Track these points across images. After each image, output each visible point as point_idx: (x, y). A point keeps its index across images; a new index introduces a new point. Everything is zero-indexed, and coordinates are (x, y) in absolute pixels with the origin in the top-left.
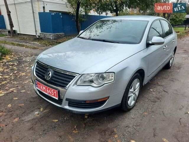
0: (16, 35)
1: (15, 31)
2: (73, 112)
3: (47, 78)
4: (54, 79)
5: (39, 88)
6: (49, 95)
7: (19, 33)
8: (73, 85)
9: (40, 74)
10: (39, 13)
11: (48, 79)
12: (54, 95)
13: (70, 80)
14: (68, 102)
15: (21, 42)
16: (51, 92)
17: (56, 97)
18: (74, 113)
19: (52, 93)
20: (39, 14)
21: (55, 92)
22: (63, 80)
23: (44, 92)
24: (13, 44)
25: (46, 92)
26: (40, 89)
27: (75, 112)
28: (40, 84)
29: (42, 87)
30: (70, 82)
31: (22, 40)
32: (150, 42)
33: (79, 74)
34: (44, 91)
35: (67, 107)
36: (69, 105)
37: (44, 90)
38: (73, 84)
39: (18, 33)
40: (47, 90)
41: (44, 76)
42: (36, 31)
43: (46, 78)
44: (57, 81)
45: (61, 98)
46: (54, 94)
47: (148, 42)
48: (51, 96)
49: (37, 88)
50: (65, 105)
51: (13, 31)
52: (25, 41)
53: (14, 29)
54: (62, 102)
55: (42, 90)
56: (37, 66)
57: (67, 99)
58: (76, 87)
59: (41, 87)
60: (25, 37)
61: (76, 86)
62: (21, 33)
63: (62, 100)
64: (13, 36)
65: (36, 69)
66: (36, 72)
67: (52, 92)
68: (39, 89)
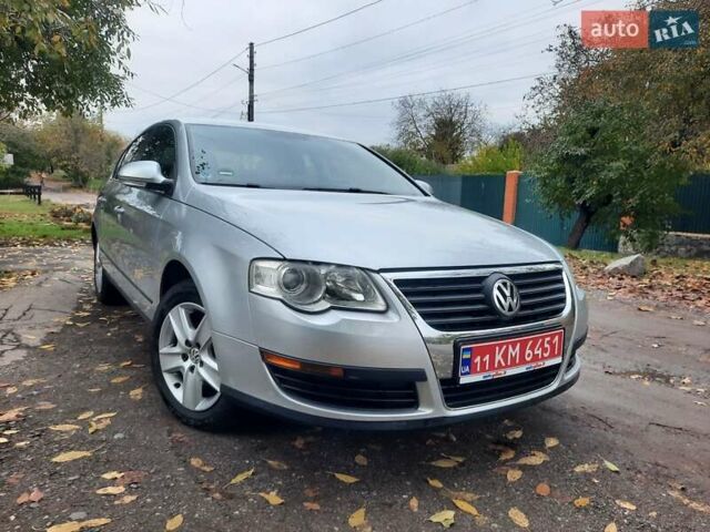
3: (509, 310)
5: (483, 369)
6: (533, 366)
12: (552, 355)
16: (540, 352)
17: (557, 355)
21: (557, 338)
25: (523, 361)
26: (492, 367)
29: (505, 356)
34: (514, 364)
37: (514, 359)
40: (528, 351)
48: (540, 365)
59: (498, 357)
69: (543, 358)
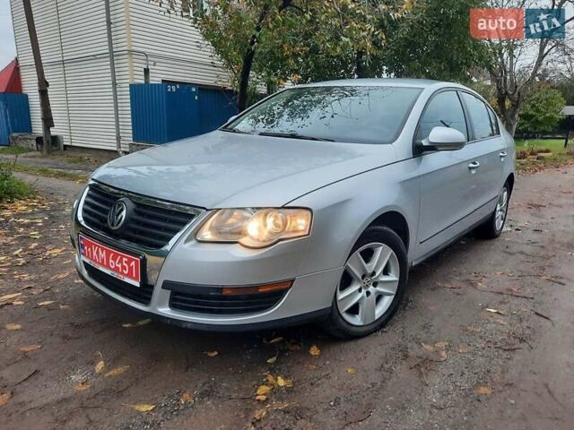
0: (59, 149)
1: (55, 140)
2: (184, 326)
3: (113, 225)
4: (133, 226)
5: (88, 257)
6: (115, 275)
7: (69, 144)
8: (186, 241)
9: (95, 216)
10: (131, 86)
11: (115, 228)
12: (129, 275)
13: (178, 227)
14: (169, 291)
15: (70, 169)
16: (120, 266)
17: (136, 279)
18: (186, 329)
19: (124, 268)
20: (131, 91)
21: (133, 263)
22: (159, 228)
23: (101, 269)
24: (45, 172)
25: (108, 266)
26: (92, 259)
27: (189, 325)
28: (90, 245)
29: (98, 252)
30: (176, 232)
31: (75, 162)
32: (425, 143)
33: (207, 210)
34: (102, 264)
35: (165, 311)
36: (173, 306)
37: (103, 260)
38: (185, 238)
39: (65, 146)
40: (111, 261)
41: (106, 221)
42: (119, 138)
43: (109, 224)
44: (142, 233)
45: (149, 283)
46: (131, 269)
47: (418, 141)
48: (121, 277)
49: (83, 258)
50: (161, 305)
51: (50, 139)
52: (83, 166)
53: (54, 132)
54: (151, 294)
55: (95, 261)
56: (88, 195)
57: (166, 285)
58: (193, 246)
59: (95, 254)
60: (85, 156)
61: (193, 242)
62: (73, 144)
63: (152, 287)
64: (49, 152)
65: (86, 203)
66: (85, 211)
67: (124, 264)
68: (87, 261)
69: (122, 273)
